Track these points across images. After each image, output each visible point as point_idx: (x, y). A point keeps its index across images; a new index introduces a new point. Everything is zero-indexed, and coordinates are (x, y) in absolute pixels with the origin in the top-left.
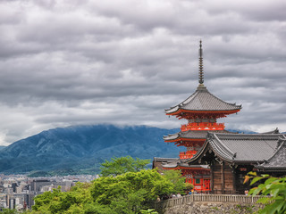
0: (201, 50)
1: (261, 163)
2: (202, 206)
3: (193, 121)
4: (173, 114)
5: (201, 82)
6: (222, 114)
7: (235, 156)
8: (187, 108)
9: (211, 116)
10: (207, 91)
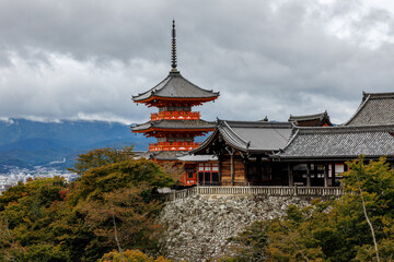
0: (174, 31)
1: (276, 152)
2: (210, 199)
3: (165, 109)
4: (141, 101)
5: (174, 66)
6: (198, 102)
7: (249, 145)
8: (160, 94)
9: (185, 104)
10: (181, 77)
